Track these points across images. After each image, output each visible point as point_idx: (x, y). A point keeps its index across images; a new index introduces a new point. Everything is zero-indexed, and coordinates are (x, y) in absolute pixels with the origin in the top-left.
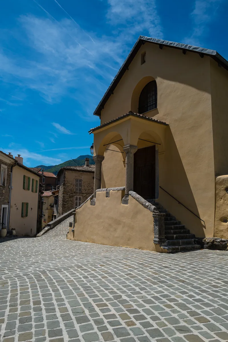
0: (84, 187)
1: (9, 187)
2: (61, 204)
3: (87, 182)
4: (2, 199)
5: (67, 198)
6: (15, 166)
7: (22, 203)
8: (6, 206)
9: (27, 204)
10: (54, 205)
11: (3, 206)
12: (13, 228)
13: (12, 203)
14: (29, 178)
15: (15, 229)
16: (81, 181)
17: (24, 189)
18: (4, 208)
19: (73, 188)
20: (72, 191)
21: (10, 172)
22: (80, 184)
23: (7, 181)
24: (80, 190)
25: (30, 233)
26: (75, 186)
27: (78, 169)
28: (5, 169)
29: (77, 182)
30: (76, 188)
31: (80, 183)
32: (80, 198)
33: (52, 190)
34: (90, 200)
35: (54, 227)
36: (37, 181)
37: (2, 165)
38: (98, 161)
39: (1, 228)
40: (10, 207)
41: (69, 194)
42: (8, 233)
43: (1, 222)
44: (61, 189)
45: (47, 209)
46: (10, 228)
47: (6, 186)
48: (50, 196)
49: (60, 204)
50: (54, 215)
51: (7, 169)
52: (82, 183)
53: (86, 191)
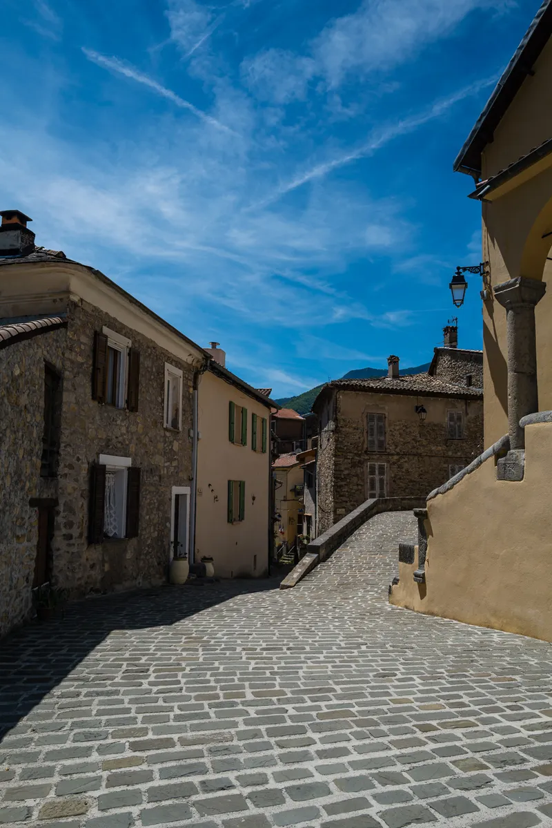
0: (392, 435)
1: (192, 435)
2: (329, 485)
3: (398, 423)
4: (172, 469)
5: (346, 469)
6: (204, 371)
7: (229, 482)
8: (185, 490)
9: (242, 485)
10: (303, 488)
11: (176, 490)
12: (207, 556)
13: (202, 481)
14: (244, 411)
15: (211, 559)
16: (381, 418)
17: (233, 443)
18: (177, 496)
19: (362, 439)
20: (360, 448)
21: (191, 390)
22: (381, 427)
23: (183, 415)
24: (381, 444)
25: (253, 567)
26: (365, 433)
27: (372, 385)
28: (176, 379)
29: (371, 423)
30: (370, 438)
31: (381, 424)
32: (381, 468)
33: (293, 450)
34: (492, 459)
35: (328, 556)
36: (263, 420)
37: (168, 366)
38: (523, 301)
39: (172, 555)
40: (195, 493)
41: (350, 456)
42: (192, 570)
43: (172, 539)
44: (326, 444)
45: (284, 500)
46: (199, 557)
47: (180, 429)
48: (292, 466)
49: (326, 485)
50: (307, 516)
51: (181, 379)
52: (384, 425)
53: (396, 446)
